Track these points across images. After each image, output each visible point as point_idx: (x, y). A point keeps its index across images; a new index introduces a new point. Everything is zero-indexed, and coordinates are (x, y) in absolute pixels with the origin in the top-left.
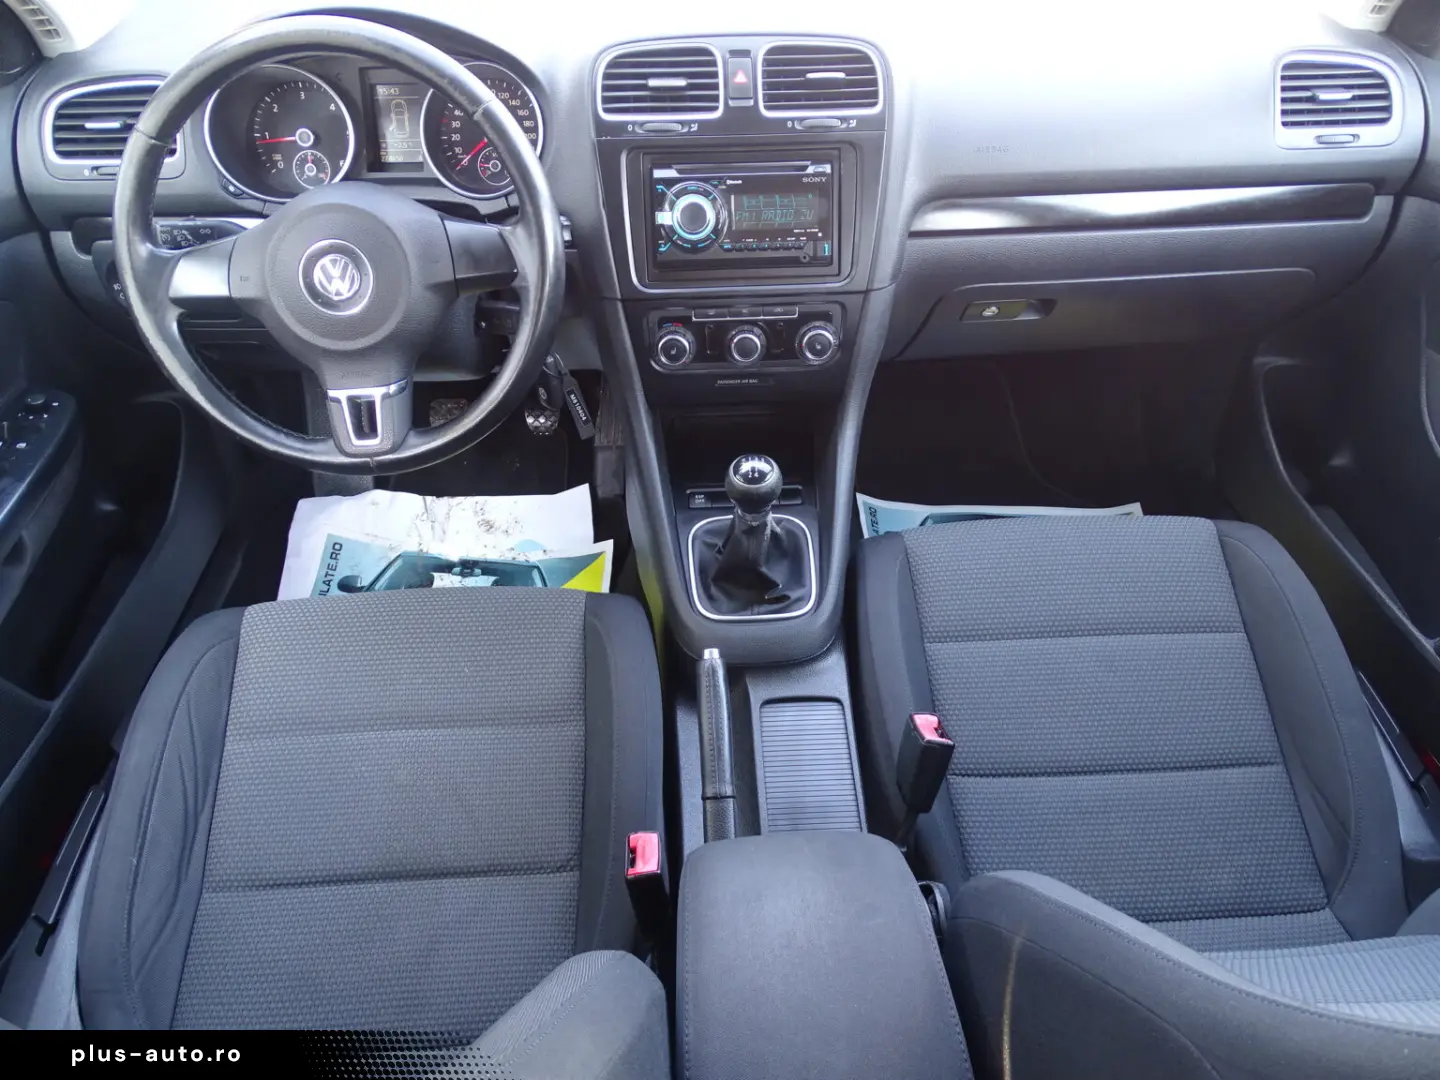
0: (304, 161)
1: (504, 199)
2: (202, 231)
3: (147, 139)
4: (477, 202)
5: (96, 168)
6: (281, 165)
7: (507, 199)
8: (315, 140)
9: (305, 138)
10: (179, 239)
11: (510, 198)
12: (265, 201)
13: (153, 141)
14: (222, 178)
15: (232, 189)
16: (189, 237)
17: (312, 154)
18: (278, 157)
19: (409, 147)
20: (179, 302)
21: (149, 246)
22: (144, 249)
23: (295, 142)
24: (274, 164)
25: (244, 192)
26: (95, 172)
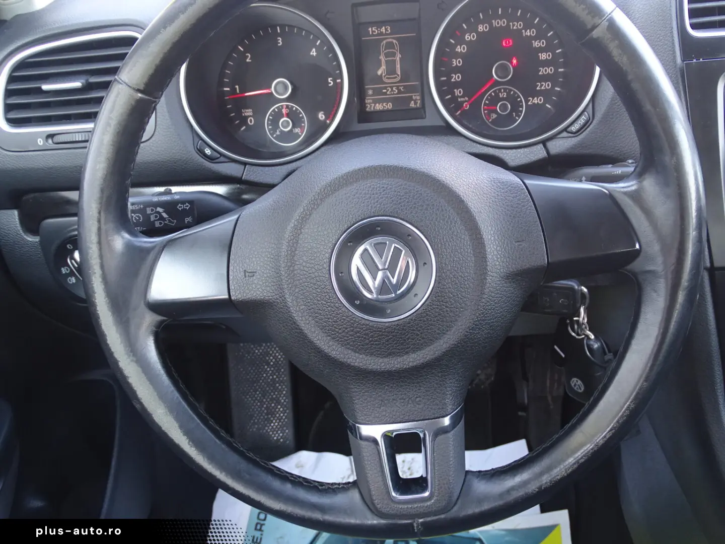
0: (278, 115)
1: (541, 146)
2: (180, 207)
3: (132, 92)
4: (504, 151)
5: (51, 136)
6: (251, 121)
7: (545, 146)
8: (292, 90)
9: (280, 88)
10: (152, 218)
11: (550, 145)
12: (245, 164)
13: (140, 95)
14: (197, 139)
15: (208, 151)
16: (165, 215)
17: (287, 107)
18: (248, 112)
19: (400, 92)
20: (158, 307)
21: (127, 236)
22: (120, 241)
23: (272, 93)
24: (244, 120)
25: (221, 154)
26: (50, 141)
